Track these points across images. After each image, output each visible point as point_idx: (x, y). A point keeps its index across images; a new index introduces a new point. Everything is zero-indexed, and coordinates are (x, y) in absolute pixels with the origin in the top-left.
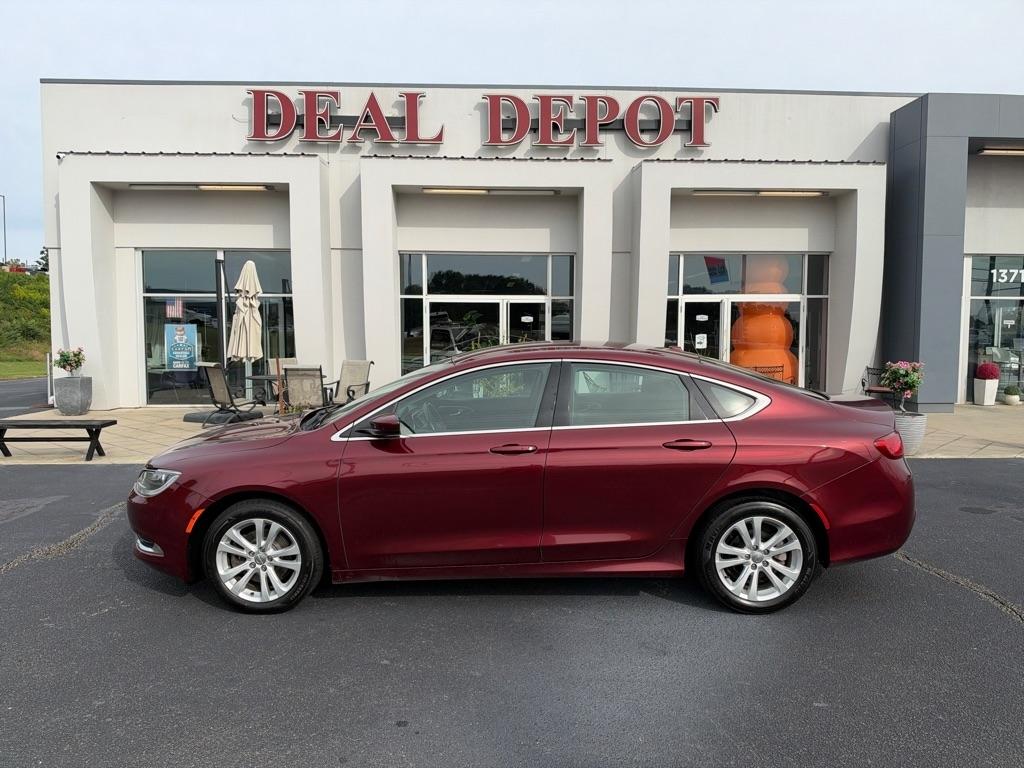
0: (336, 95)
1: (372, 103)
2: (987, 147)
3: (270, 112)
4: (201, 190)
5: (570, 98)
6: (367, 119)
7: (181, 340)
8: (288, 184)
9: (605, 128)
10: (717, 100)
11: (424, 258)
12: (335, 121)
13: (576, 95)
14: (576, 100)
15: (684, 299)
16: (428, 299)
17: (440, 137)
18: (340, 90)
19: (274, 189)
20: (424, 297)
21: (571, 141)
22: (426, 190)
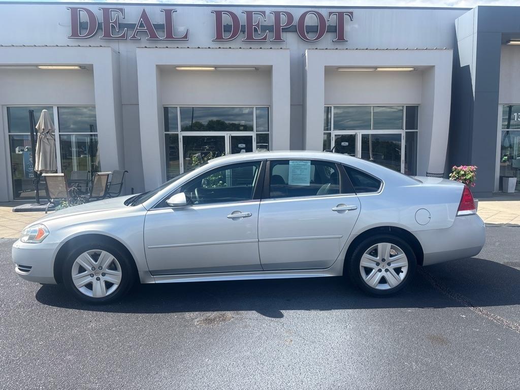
0: (121, 10)
1: (144, 15)
2: (512, 40)
3: (81, 21)
4: (39, 69)
5: (264, 13)
6: (142, 25)
8: (92, 65)
9: (285, 30)
10: (352, 13)
11: (178, 109)
12: (122, 26)
13: (268, 11)
14: (267, 13)
15: (335, 133)
16: (182, 134)
17: (186, 37)
18: (124, 7)
19: (85, 68)
20: (179, 133)
21: (265, 38)
22: (178, 68)
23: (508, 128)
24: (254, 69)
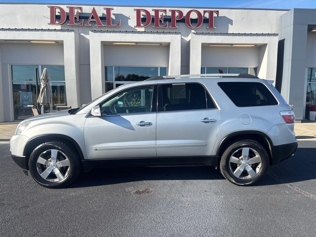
0: (81, 8)
1: (94, 10)
2: (314, 29)
3: (56, 15)
4: (31, 43)
6: (93, 18)
7: (26, 97)
8: (63, 41)
9: (178, 21)
10: (218, 12)
11: (114, 68)
12: (81, 18)
13: (168, 9)
14: (168, 11)
17: (119, 25)
18: (83, 6)
19: (58, 43)
20: (114, 82)
21: (166, 26)
22: (113, 43)
23: (310, 81)
24: (159, 44)
